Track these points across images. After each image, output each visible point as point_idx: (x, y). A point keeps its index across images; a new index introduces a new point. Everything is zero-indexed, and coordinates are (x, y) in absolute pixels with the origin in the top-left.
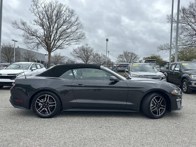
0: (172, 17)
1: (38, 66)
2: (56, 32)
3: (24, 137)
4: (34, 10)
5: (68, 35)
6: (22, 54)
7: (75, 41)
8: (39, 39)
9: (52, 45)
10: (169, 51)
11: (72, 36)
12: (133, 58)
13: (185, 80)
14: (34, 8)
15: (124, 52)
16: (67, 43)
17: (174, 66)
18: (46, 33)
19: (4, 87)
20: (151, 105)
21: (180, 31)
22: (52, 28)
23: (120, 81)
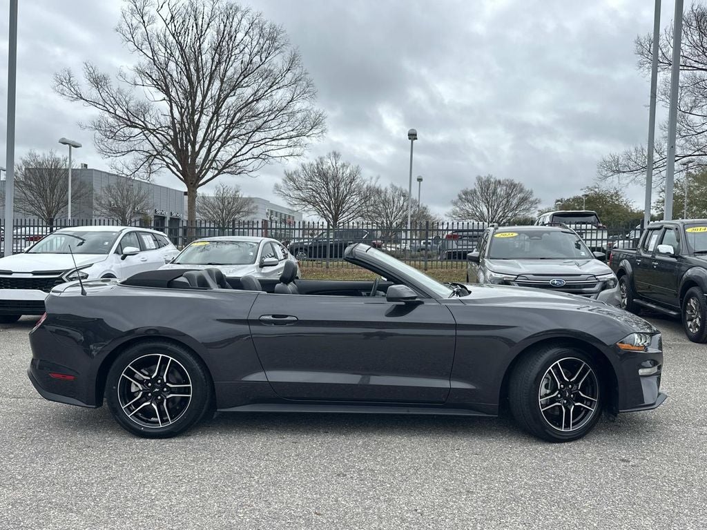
0: (657, 46)
1: (148, 241)
2: (216, 113)
3: (60, 507)
4: (133, 29)
5: (260, 122)
6: (98, 190)
7: (285, 142)
8: (151, 137)
9: (199, 160)
10: (642, 178)
11: (273, 124)
12: (515, 202)
13: (694, 290)
14: (135, 22)
15: (479, 179)
16: (256, 152)
17: (655, 237)
18: (177, 115)
19: (23, 317)
20: (543, 391)
21: (686, 100)
22: (199, 98)
23: (428, 303)
